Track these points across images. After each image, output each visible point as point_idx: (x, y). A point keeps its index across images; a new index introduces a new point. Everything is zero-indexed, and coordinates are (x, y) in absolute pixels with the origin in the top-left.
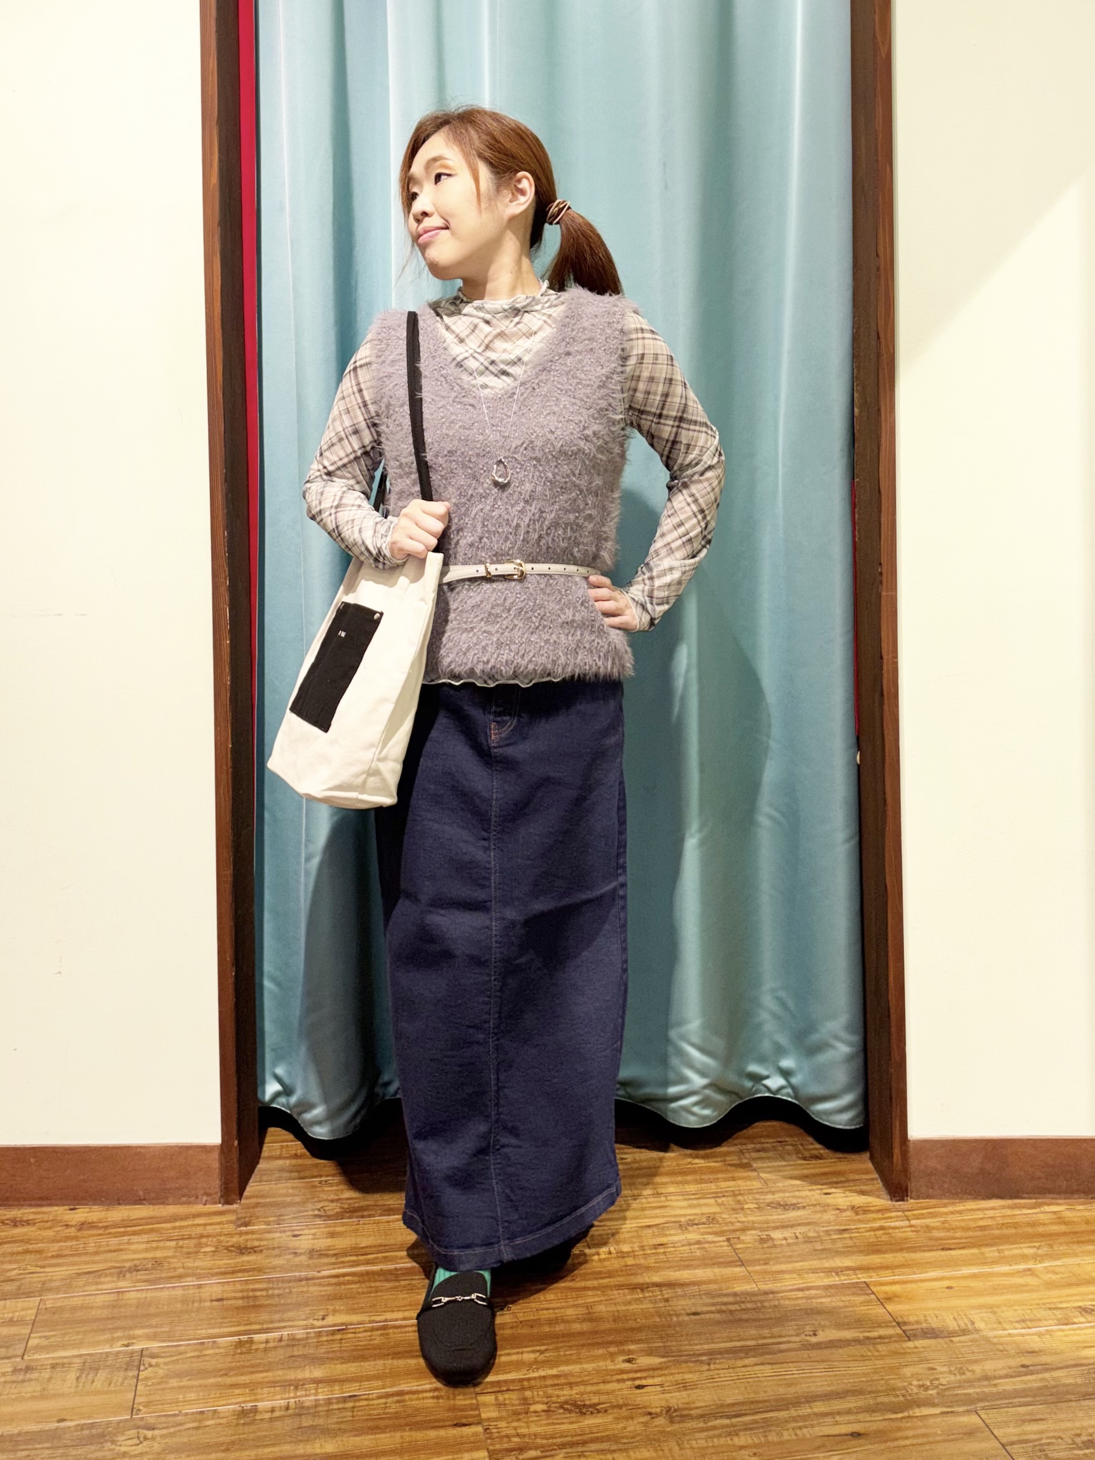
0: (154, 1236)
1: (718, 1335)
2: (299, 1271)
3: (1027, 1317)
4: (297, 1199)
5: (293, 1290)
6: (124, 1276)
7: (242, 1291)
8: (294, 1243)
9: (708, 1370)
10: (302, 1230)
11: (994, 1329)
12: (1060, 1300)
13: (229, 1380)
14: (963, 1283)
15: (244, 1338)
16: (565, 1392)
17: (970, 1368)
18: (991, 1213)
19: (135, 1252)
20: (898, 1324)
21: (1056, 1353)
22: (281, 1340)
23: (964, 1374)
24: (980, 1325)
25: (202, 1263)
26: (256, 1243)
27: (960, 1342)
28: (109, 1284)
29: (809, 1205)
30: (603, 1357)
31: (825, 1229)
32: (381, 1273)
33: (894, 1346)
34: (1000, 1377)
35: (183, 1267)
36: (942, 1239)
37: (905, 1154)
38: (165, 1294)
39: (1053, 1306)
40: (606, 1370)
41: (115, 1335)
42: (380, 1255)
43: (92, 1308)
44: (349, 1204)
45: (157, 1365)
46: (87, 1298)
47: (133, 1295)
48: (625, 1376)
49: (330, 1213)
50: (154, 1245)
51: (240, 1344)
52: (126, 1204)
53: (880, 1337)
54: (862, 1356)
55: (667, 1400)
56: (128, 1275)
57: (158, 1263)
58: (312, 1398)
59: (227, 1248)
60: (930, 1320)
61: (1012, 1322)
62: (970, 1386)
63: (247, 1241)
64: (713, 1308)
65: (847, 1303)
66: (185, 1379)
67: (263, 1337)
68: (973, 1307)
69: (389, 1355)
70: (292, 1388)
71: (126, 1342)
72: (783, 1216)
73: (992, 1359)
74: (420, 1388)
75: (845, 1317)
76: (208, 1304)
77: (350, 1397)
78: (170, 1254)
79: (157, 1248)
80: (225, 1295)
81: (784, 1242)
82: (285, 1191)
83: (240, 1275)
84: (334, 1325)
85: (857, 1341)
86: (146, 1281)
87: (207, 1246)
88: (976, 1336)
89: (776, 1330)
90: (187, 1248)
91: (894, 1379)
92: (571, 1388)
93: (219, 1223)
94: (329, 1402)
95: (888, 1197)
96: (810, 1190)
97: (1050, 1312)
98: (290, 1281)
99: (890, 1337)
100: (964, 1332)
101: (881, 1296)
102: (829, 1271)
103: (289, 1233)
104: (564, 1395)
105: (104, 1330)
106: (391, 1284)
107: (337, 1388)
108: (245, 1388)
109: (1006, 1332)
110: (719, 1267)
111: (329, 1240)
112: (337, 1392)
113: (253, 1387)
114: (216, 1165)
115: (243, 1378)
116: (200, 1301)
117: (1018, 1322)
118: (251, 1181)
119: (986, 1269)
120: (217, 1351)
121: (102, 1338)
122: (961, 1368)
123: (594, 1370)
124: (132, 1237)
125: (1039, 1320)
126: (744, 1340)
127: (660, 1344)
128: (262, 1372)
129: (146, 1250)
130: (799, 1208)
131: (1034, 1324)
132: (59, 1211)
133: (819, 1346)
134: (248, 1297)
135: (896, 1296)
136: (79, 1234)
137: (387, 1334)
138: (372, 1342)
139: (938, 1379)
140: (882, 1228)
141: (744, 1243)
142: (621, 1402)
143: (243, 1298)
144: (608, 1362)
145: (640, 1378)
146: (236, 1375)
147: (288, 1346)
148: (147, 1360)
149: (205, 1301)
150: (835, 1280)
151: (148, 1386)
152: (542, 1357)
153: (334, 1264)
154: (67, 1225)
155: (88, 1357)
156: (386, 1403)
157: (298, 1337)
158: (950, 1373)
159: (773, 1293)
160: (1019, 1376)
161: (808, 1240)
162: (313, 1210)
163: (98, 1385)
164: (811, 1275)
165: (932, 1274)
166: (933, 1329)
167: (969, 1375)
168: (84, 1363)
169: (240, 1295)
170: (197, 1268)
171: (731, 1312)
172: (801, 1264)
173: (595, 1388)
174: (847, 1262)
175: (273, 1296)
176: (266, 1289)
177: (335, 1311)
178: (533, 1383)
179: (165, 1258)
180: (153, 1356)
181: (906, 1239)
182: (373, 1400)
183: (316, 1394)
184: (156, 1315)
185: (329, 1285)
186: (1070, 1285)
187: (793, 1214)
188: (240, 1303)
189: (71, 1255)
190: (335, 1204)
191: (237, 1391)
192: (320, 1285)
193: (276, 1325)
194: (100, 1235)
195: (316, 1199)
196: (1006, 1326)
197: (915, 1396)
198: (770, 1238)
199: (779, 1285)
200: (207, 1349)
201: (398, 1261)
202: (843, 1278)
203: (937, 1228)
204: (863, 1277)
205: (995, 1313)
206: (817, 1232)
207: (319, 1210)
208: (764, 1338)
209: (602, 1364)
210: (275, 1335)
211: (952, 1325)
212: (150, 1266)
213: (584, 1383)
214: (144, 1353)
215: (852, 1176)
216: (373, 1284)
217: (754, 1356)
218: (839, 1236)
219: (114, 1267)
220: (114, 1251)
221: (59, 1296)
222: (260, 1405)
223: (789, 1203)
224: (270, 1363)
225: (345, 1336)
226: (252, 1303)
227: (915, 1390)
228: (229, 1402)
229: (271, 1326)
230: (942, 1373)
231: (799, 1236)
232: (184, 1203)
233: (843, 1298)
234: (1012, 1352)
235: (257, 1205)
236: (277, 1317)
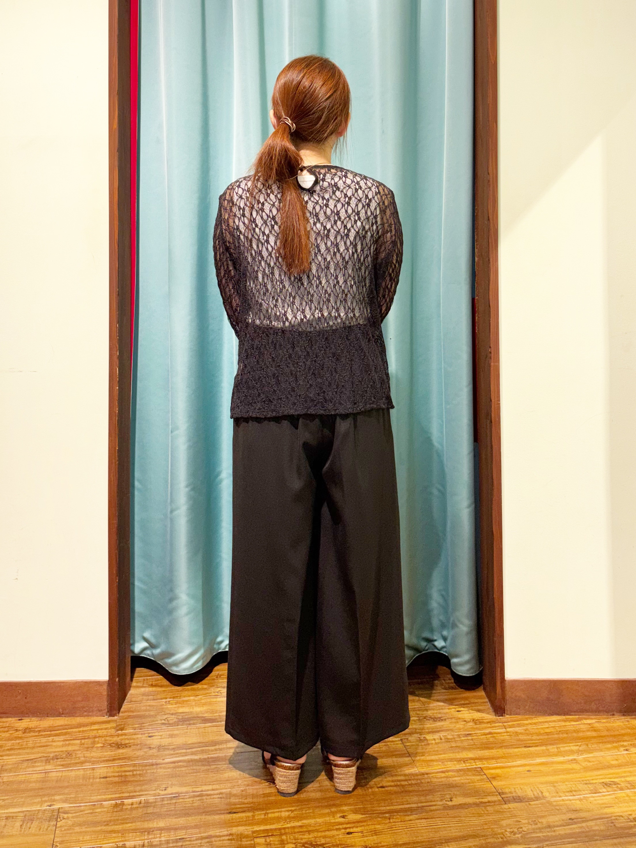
0: (67, 737)
1: (395, 801)
2: (152, 759)
3: (573, 789)
4: (152, 713)
5: (148, 771)
6: (49, 762)
7: (118, 772)
8: (149, 741)
9: (390, 823)
10: (155, 733)
11: (555, 797)
12: (591, 778)
13: (110, 828)
14: (537, 768)
15: (119, 802)
16: (305, 837)
17: (540, 821)
18: (552, 724)
19: (57, 747)
20: (499, 793)
21: (589, 811)
22: (140, 803)
23: (536, 824)
24: (546, 794)
25: (95, 754)
26: (127, 742)
27: (534, 804)
28: (40, 767)
29: (448, 718)
30: (328, 814)
31: (457, 733)
32: (200, 760)
33: (497, 808)
34: (558, 826)
35: (84, 757)
36: (524, 741)
37: (503, 688)
38: (73, 774)
39: (588, 782)
40: (330, 823)
41: (43, 799)
42: (199, 749)
43: (30, 782)
44: (182, 716)
45: (68, 818)
46: (27, 776)
47: (54, 774)
48: (341, 827)
49: (171, 722)
50: (67, 742)
51: (116, 805)
52: (51, 717)
53: (489, 802)
54: (478, 814)
55: (365, 842)
56: (51, 761)
57: (69, 754)
58: (158, 839)
59: (110, 745)
60: (517, 791)
61: (564, 792)
62: (541, 832)
63: (122, 740)
64: (393, 784)
65: (469, 780)
66: (83, 827)
67: (130, 801)
68: (542, 783)
69: (204, 813)
70: (146, 833)
71: (49, 804)
72: (433, 725)
73: (553, 815)
74: (221, 834)
75: (469, 789)
76: (98, 780)
77: (180, 839)
78: (76, 748)
79: (69, 745)
80: (109, 775)
81: (433, 742)
82: (145, 708)
83: (117, 762)
84: (172, 794)
85: (477, 805)
86: (62, 765)
87: (98, 743)
88: (544, 801)
89: (429, 797)
90: (87, 744)
91: (497, 828)
92: (309, 834)
93: (106, 729)
94: (168, 842)
95: (494, 714)
96: (449, 709)
97: (586, 786)
98: (146, 766)
99: (495, 802)
100: (537, 798)
101: (489, 777)
102: (459, 760)
103: (146, 735)
104: (305, 839)
105: (37, 796)
106: (205, 768)
107: (172, 833)
108: (119, 832)
109: (561, 798)
110: (396, 757)
111: (170, 739)
112: (173, 836)
113: (123, 832)
114: (105, 693)
115: (118, 827)
116: (94, 778)
117: (568, 792)
118: (125, 702)
119: (550, 759)
120: (103, 810)
121: (35, 801)
122: (535, 821)
123: (323, 822)
124: (54, 738)
125: (580, 791)
126: (410, 804)
127: (362, 806)
128: (129, 823)
129: (63, 746)
130: (442, 720)
131: (578, 793)
132: (11, 721)
133: (454, 807)
134: (122, 776)
135: (498, 776)
136: (23, 735)
137: (203, 800)
138: (194, 805)
139: (521, 828)
140: (490, 733)
141: (410, 742)
142: (338, 843)
143: (119, 776)
144: (331, 818)
145: (350, 828)
146: (114, 825)
147: (144, 807)
148: (62, 815)
149: (97, 778)
150: (462, 766)
151: (61, 831)
152: (292, 815)
153: (172, 754)
154: (17, 730)
155: (27, 813)
156: (201, 843)
157: (150, 801)
158: (529, 823)
159: (427, 774)
160: (569, 825)
161: (448, 741)
162: (161, 720)
163: (33, 830)
164: (449, 763)
165: (519, 762)
166: (519, 796)
167: (539, 825)
168: (25, 816)
169: (117, 774)
170: (92, 757)
171: (403, 786)
172: (443, 756)
173: (323, 834)
174: (470, 755)
175: (136, 774)
176: (133, 771)
177: (172, 785)
178: (287, 830)
179: (74, 750)
180: (65, 813)
181: (503, 740)
182: (194, 841)
183: (160, 837)
184: (67, 787)
185: (169, 768)
186: (598, 769)
187: (439, 724)
188: (117, 779)
189: (19, 749)
190: (173, 716)
191: (114, 835)
192: (164, 768)
193: (138, 794)
194: (36, 736)
195: (163, 713)
196: (561, 795)
197: (508, 839)
198: (425, 739)
199: (430, 769)
200: (97, 809)
201: (210, 753)
202: (467, 765)
203: (521, 734)
204: (479, 764)
205: (555, 787)
206: (453, 735)
207: (165, 720)
208: (422, 802)
209: (327, 819)
210: (137, 800)
211: (530, 794)
212: (65, 756)
213: (317, 831)
214: (60, 810)
215: (473, 700)
216: (195, 768)
217: (416, 814)
218: (466, 738)
219: (44, 757)
220: (44, 746)
221: (11, 774)
222: (128, 844)
223: (436, 717)
224: (134, 817)
225: (178, 801)
226: (123, 779)
227: (509, 835)
228: (109, 841)
229: (135, 794)
230: (525, 824)
231: (443, 738)
232: (85, 716)
233: (468, 778)
234: (564, 811)
235: (129, 717)
236: (138, 788)
